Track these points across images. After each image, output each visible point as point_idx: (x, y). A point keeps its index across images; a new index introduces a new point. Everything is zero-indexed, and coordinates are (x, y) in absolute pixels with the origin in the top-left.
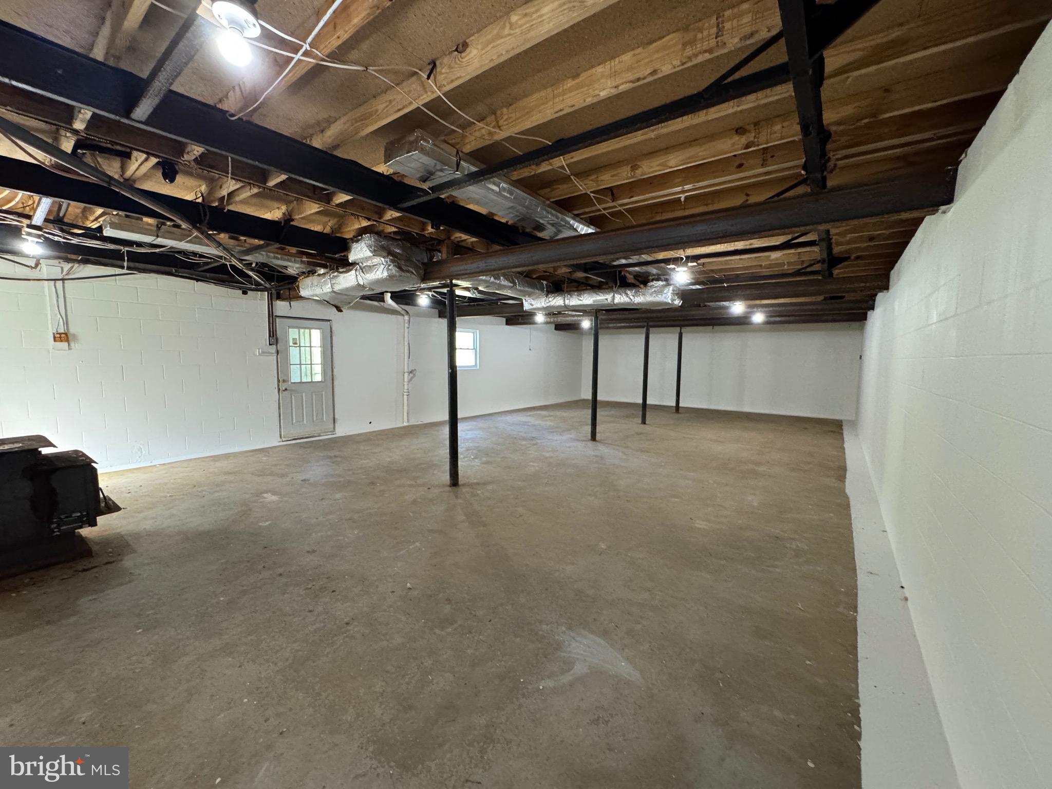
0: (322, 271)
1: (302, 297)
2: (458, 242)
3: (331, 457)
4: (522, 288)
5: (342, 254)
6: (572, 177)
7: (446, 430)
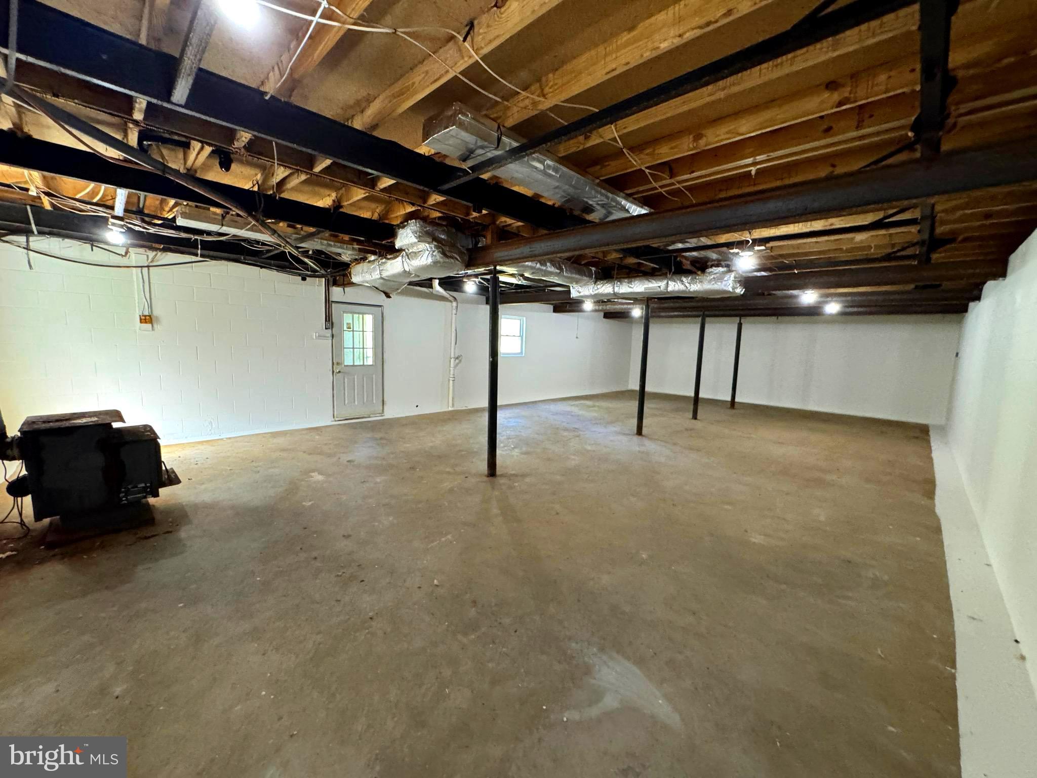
0: (372, 258)
1: (354, 283)
2: (504, 226)
3: (376, 439)
4: (569, 275)
5: (389, 241)
6: (624, 150)
7: (485, 419)
